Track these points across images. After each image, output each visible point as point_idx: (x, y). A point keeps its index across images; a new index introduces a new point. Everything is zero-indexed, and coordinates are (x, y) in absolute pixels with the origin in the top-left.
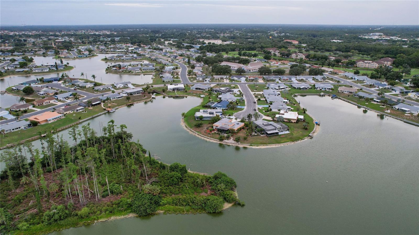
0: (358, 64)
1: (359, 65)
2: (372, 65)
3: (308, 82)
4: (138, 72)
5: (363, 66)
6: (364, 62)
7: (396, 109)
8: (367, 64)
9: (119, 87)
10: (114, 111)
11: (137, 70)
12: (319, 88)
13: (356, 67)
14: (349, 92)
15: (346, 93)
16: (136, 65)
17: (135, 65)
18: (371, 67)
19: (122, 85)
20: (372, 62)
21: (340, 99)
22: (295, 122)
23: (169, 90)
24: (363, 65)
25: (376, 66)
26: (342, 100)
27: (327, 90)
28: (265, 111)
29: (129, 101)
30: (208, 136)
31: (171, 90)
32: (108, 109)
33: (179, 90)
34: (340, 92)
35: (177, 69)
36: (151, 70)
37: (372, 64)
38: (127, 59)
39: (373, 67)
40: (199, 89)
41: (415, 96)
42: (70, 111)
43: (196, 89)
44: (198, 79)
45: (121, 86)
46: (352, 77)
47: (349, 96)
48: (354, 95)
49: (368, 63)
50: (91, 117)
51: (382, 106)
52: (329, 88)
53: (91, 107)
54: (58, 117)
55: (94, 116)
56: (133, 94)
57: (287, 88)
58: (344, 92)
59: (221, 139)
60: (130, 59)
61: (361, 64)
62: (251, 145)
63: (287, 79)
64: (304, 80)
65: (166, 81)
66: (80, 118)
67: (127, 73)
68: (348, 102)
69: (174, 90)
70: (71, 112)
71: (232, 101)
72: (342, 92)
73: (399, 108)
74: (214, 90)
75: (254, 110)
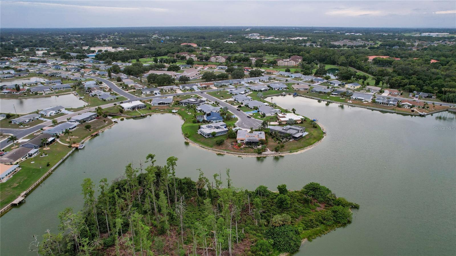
0: (278, 62)
1: (279, 64)
3: (257, 84)
4: (49, 93)
5: (283, 65)
6: (283, 61)
7: (354, 99)
8: (286, 63)
9: (50, 115)
10: (84, 147)
11: (48, 91)
12: (277, 88)
13: (277, 65)
14: (304, 89)
15: (302, 90)
16: (35, 84)
17: (33, 84)
18: (290, 65)
19: (54, 112)
21: (301, 96)
22: (300, 123)
23: (128, 109)
24: (283, 63)
25: (293, 64)
26: (303, 97)
27: (284, 89)
28: (261, 117)
29: (90, 131)
30: (242, 152)
31: (129, 110)
32: (75, 145)
33: (141, 108)
34: (296, 90)
35: (102, 84)
36: (66, 88)
37: (290, 62)
38: (7, 78)
39: (291, 65)
40: (163, 104)
41: (351, 87)
42: (21, 158)
43: (159, 104)
44: (145, 93)
45: (52, 113)
46: (288, 75)
47: (308, 93)
48: (311, 91)
49: (286, 61)
50: (61, 160)
51: (342, 98)
52: (284, 87)
53: (47, 147)
54: (12, 171)
55: (64, 158)
56: (85, 121)
57: (249, 91)
58: (300, 90)
59: (259, 153)
60: (11, 77)
61: (281, 63)
62: (291, 152)
63: (238, 83)
64: (252, 82)
65: (108, 100)
66: (48, 165)
67: (32, 95)
68: (311, 98)
69: (133, 108)
70: (22, 160)
71: (217, 111)
72: (298, 90)
73: (356, 98)
74: (183, 103)
75: (249, 118)
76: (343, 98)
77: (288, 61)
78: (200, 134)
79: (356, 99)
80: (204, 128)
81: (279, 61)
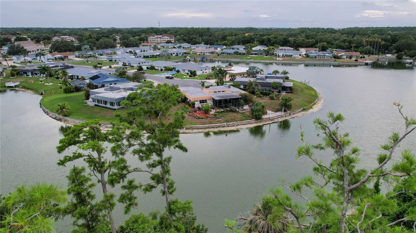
1: (150, 41)
2: (164, 40)
6: (154, 37)
7: (281, 56)
15: (207, 54)
20: (163, 37)
24: (155, 40)
25: (167, 40)
27: (184, 55)
28: (190, 77)
34: (201, 54)
37: (164, 38)
46: (173, 46)
47: (218, 55)
48: (222, 53)
49: (158, 37)
52: (183, 52)
58: (205, 54)
59: (260, 116)
61: (153, 40)
62: (304, 110)
72: (203, 54)
74: (29, 71)
75: (171, 78)
76: (268, 57)
77: (160, 38)
78: (95, 105)
79: (284, 55)
80: (101, 93)
81: (150, 38)
